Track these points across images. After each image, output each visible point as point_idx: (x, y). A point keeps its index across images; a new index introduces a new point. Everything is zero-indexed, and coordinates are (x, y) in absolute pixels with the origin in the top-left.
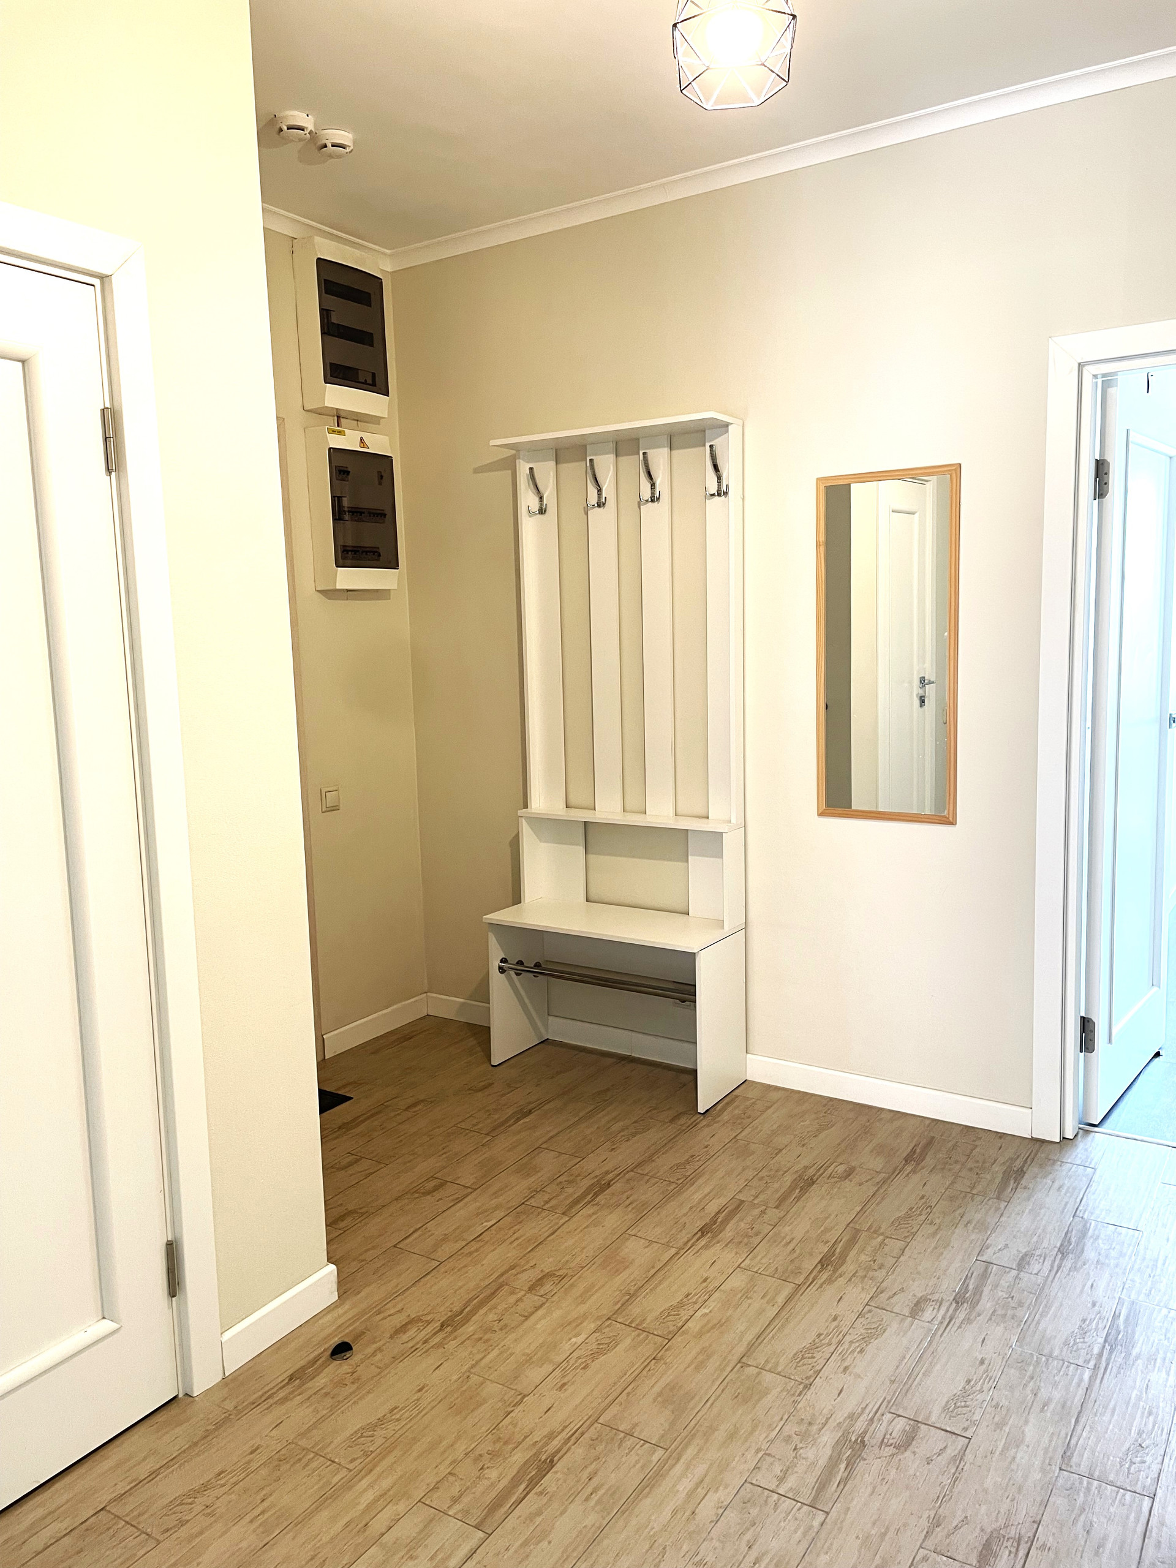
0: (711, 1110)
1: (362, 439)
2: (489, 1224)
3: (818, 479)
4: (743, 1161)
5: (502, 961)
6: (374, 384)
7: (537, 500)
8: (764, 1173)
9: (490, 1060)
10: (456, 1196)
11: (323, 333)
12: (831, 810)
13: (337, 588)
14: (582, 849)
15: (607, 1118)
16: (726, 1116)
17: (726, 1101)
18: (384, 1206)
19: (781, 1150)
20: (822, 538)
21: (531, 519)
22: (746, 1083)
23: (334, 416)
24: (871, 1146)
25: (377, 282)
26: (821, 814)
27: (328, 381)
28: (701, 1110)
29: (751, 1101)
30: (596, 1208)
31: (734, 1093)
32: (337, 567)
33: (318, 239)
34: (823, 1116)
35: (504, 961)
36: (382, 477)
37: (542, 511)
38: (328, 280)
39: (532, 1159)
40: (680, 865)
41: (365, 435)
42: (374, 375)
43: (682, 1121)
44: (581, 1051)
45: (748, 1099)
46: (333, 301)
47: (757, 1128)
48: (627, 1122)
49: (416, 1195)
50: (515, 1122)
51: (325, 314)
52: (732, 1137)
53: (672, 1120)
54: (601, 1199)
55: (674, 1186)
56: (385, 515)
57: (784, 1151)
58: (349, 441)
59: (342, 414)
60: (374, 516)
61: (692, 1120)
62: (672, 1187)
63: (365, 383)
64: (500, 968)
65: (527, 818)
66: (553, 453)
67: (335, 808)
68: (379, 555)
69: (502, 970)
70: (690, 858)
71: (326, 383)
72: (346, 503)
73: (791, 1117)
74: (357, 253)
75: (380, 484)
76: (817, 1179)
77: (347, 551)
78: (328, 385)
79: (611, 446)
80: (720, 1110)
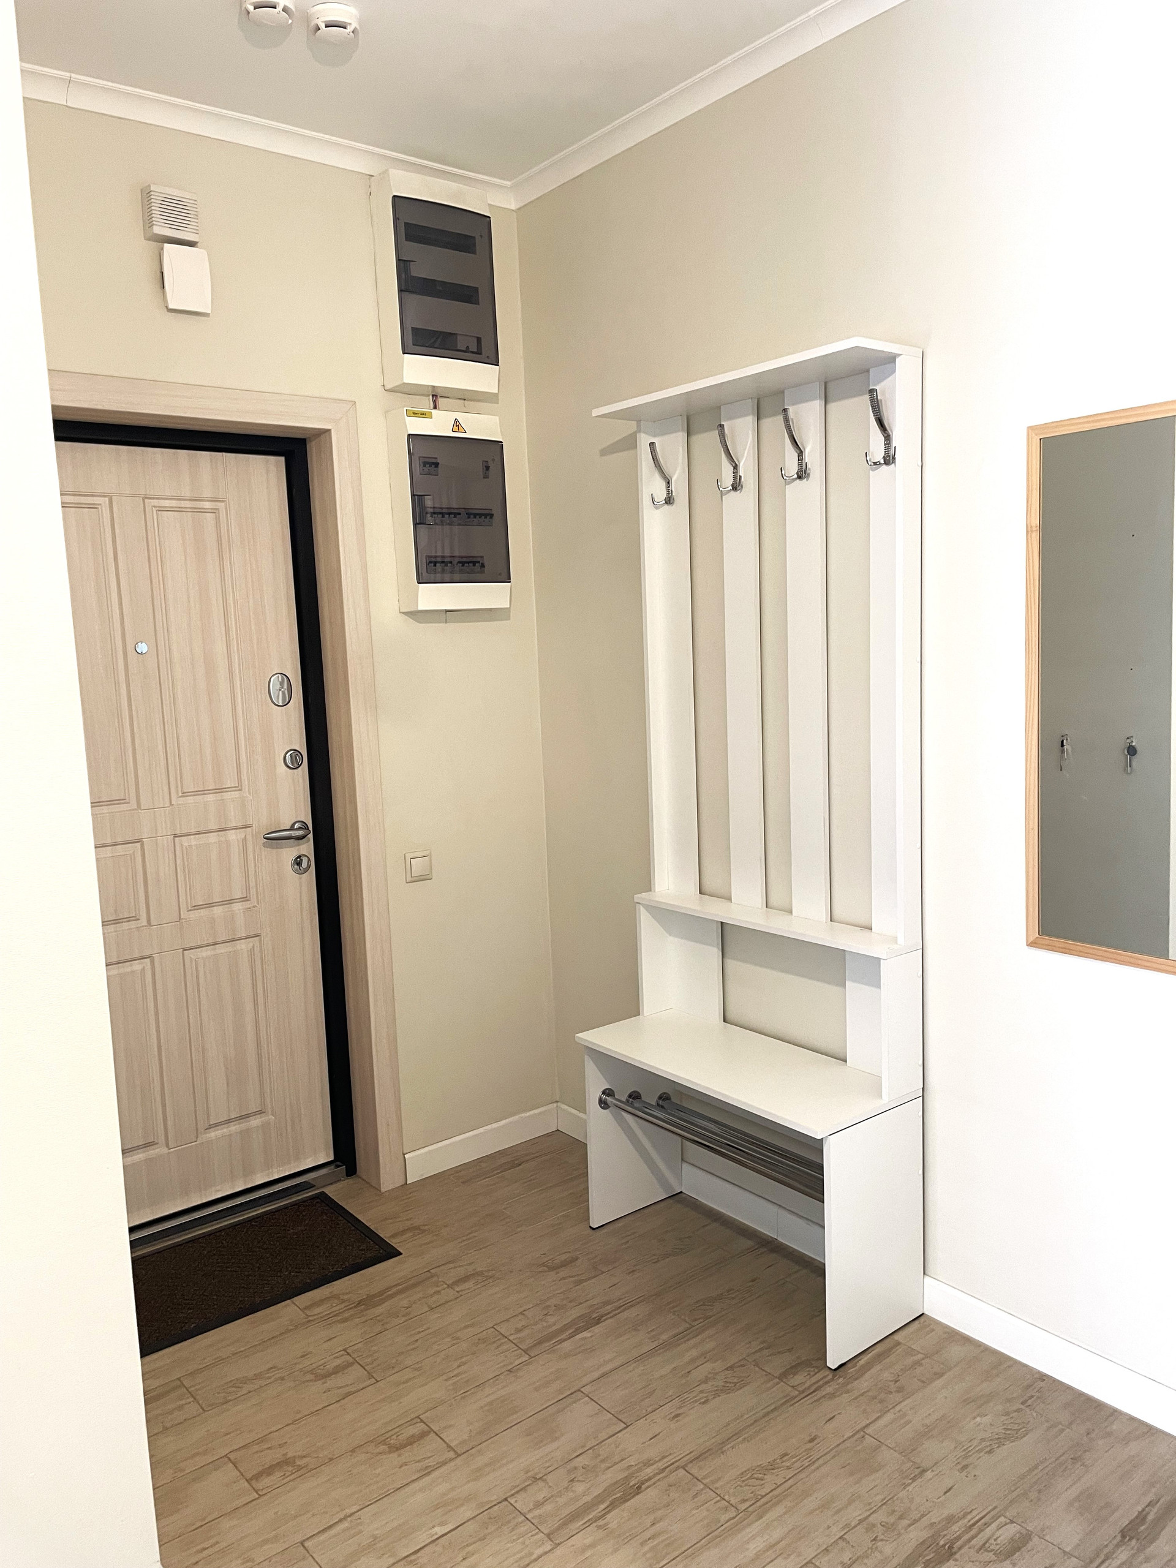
0: (849, 1365)
1: (456, 421)
2: (439, 1530)
3: (1030, 428)
4: (856, 1483)
5: (604, 1093)
6: (479, 352)
7: (664, 484)
8: (879, 1517)
9: (587, 1219)
10: (427, 1462)
11: (401, 291)
12: (1047, 940)
13: (421, 608)
14: (716, 952)
15: (694, 1353)
16: (864, 1384)
17: (878, 1349)
18: (331, 1459)
19: (924, 1471)
20: (1036, 521)
21: (658, 511)
22: (922, 1319)
23: (429, 396)
24: (1073, 1492)
25: (484, 221)
26: (1032, 944)
27: (406, 352)
28: (832, 1362)
29: (916, 1358)
30: (600, 1534)
31: (896, 1337)
32: (418, 583)
33: (393, 172)
34: (1018, 1411)
35: (608, 1092)
36: (488, 468)
37: (669, 500)
38: (408, 223)
39: (559, 1412)
40: (835, 989)
41: (461, 417)
42: (479, 340)
43: (798, 1379)
44: (715, 1220)
45: (911, 1352)
46: (415, 250)
47: (905, 1415)
48: (718, 1365)
49: (382, 1448)
50: (571, 1336)
51: (403, 265)
52: (858, 1427)
53: (783, 1376)
54: (615, 1518)
55: (732, 1513)
56: (492, 516)
57: (929, 1474)
58: (439, 424)
59: (440, 392)
60: (475, 517)
61: (814, 1379)
62: (727, 1516)
63: (467, 350)
64: (601, 1101)
65: (648, 907)
66: (682, 422)
67: (424, 878)
68: (483, 566)
69: (603, 1104)
70: (847, 983)
71: (404, 353)
72: (429, 502)
73: (967, 1401)
74: (454, 186)
75: (486, 477)
76: (960, 1549)
77: (435, 563)
78: (405, 355)
79: (750, 404)
80: (863, 1366)
